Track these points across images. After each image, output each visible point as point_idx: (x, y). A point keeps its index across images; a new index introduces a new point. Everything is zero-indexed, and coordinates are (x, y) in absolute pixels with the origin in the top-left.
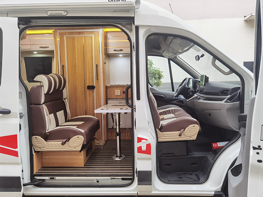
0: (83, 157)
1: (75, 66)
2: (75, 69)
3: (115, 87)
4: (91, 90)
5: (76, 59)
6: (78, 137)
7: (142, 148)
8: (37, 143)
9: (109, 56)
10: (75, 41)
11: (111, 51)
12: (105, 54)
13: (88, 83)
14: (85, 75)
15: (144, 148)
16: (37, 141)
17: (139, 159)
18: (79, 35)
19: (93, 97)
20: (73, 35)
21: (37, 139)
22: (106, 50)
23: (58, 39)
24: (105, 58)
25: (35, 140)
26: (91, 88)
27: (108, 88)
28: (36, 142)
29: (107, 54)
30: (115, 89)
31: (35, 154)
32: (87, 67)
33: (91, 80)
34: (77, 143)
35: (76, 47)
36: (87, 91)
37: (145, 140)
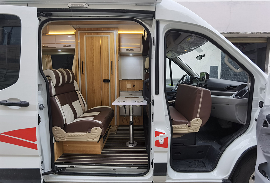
0: (100, 146)
1: (93, 62)
2: (93, 65)
3: (127, 81)
4: (106, 83)
5: (93, 56)
6: (96, 129)
7: (160, 142)
8: (58, 134)
9: (122, 55)
10: (93, 41)
11: (124, 51)
12: (119, 53)
13: (104, 77)
14: (101, 70)
15: (162, 142)
16: (58, 131)
17: (155, 152)
18: (97, 35)
19: (108, 89)
20: (92, 35)
21: (57, 129)
22: (119, 49)
23: (79, 41)
24: (119, 57)
25: (55, 130)
26: (107, 81)
27: (120, 81)
28: (56, 132)
29: (120, 53)
30: (126, 82)
31: (55, 144)
32: (104, 63)
33: (106, 74)
34: (95, 134)
35: (94, 45)
36: (103, 84)
37: (163, 134)
